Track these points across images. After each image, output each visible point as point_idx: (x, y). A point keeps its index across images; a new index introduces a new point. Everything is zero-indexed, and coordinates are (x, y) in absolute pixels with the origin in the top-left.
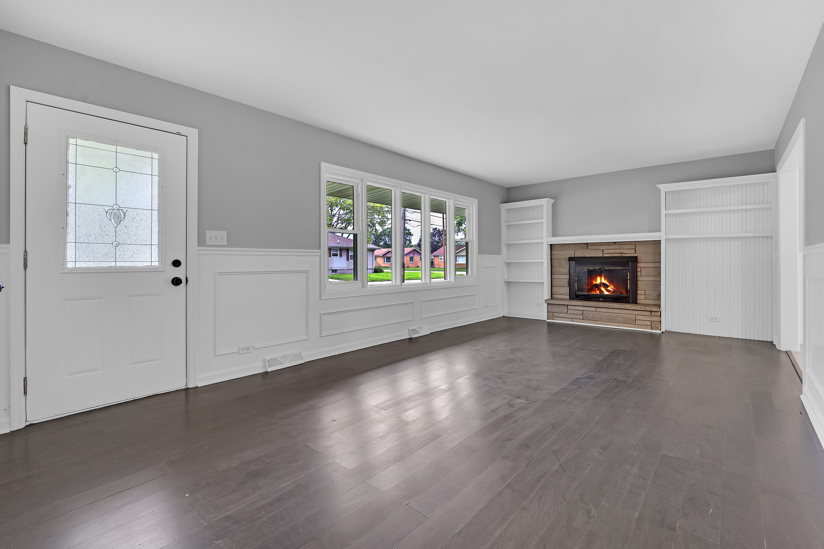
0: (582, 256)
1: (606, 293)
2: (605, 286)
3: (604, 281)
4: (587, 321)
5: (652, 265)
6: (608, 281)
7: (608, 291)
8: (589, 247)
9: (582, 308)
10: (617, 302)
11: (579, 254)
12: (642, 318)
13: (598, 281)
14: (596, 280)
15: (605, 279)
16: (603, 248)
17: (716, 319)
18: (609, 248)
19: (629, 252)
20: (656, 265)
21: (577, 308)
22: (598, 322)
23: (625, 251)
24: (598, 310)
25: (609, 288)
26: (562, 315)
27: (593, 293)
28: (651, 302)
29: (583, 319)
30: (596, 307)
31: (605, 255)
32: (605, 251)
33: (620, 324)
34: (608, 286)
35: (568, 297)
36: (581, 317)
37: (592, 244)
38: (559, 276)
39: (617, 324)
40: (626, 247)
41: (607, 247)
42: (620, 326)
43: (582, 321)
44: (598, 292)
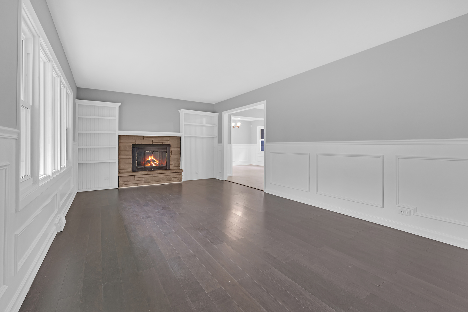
0: (140, 144)
1: (154, 165)
2: (154, 161)
3: (153, 159)
4: (147, 183)
5: (176, 149)
6: (155, 158)
7: (155, 164)
8: (145, 139)
9: (143, 176)
10: (161, 170)
11: (138, 142)
12: (175, 176)
13: (150, 158)
14: (148, 158)
15: (153, 157)
16: (153, 139)
17: (198, 172)
18: (156, 139)
19: (166, 142)
20: (179, 149)
21: (141, 176)
22: (153, 183)
23: (164, 142)
24: (153, 175)
25: (156, 163)
26: (131, 182)
27: (147, 166)
28: (176, 168)
29: (144, 183)
30: (152, 174)
31: (154, 144)
32: (154, 141)
33: (165, 182)
34: (155, 161)
35: (131, 170)
36: (143, 181)
37: (146, 137)
38: (124, 157)
39: (163, 182)
40: (165, 139)
41: (155, 139)
42: (165, 183)
43: (144, 184)
44: (149, 165)
